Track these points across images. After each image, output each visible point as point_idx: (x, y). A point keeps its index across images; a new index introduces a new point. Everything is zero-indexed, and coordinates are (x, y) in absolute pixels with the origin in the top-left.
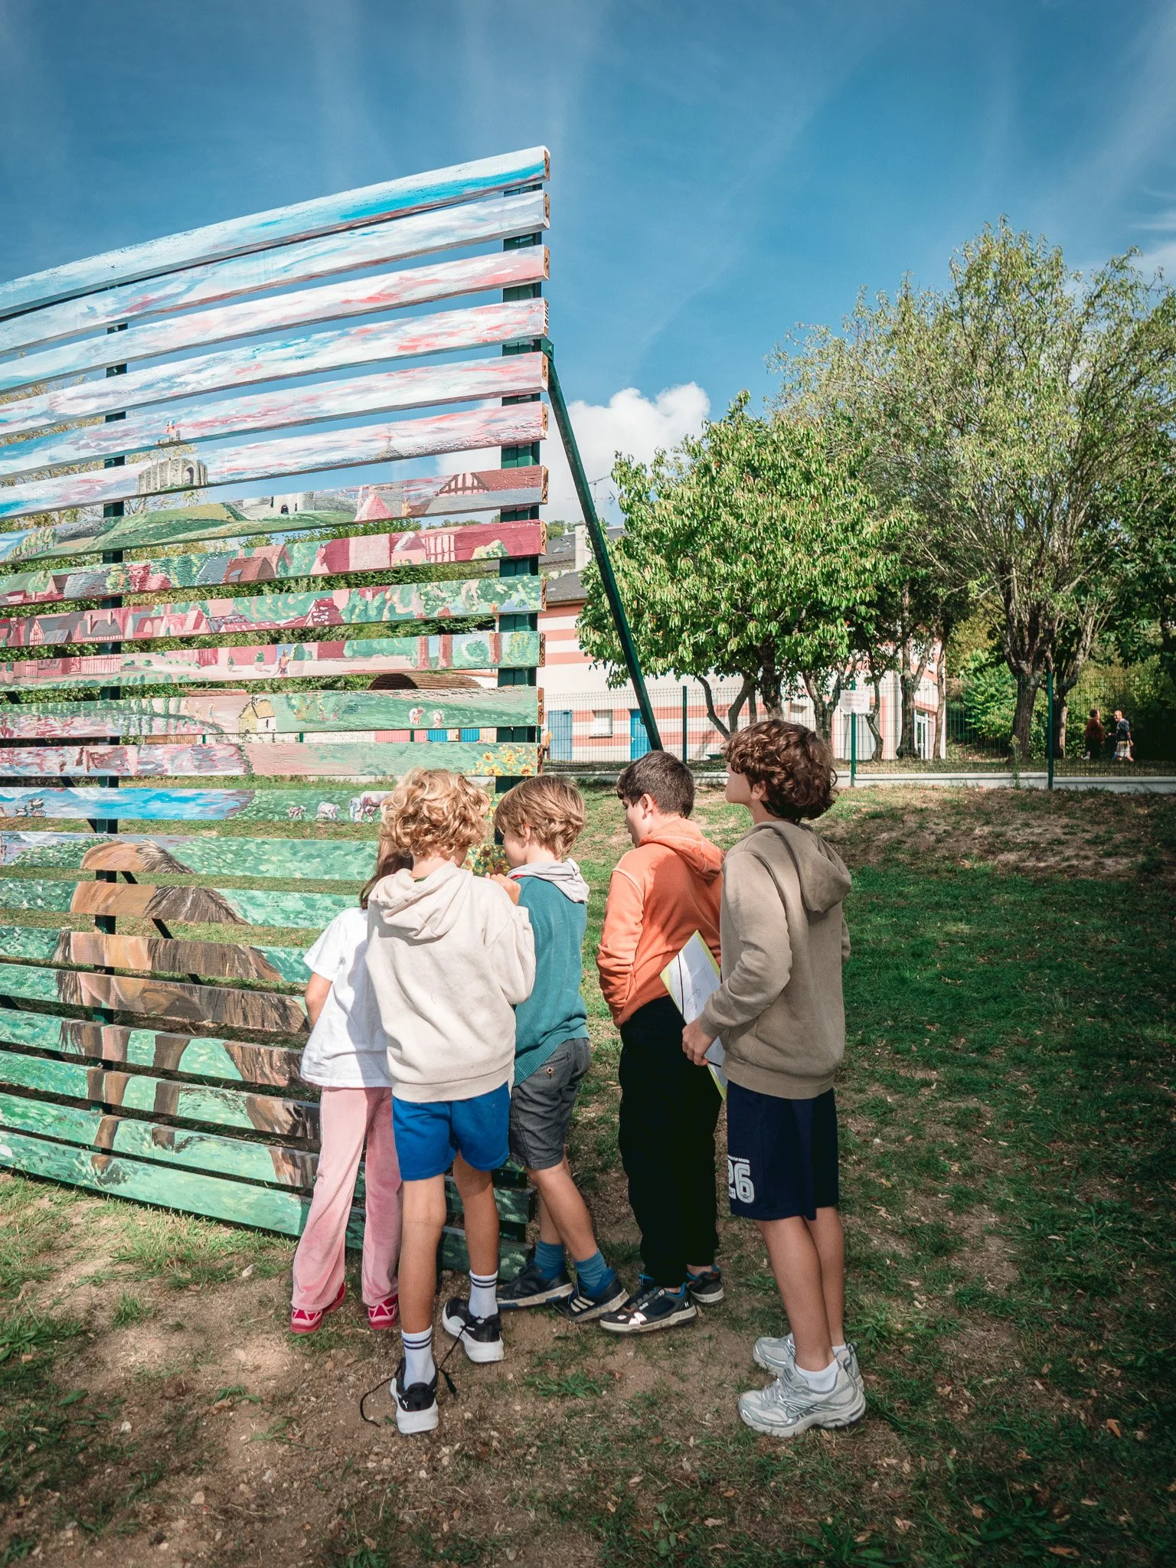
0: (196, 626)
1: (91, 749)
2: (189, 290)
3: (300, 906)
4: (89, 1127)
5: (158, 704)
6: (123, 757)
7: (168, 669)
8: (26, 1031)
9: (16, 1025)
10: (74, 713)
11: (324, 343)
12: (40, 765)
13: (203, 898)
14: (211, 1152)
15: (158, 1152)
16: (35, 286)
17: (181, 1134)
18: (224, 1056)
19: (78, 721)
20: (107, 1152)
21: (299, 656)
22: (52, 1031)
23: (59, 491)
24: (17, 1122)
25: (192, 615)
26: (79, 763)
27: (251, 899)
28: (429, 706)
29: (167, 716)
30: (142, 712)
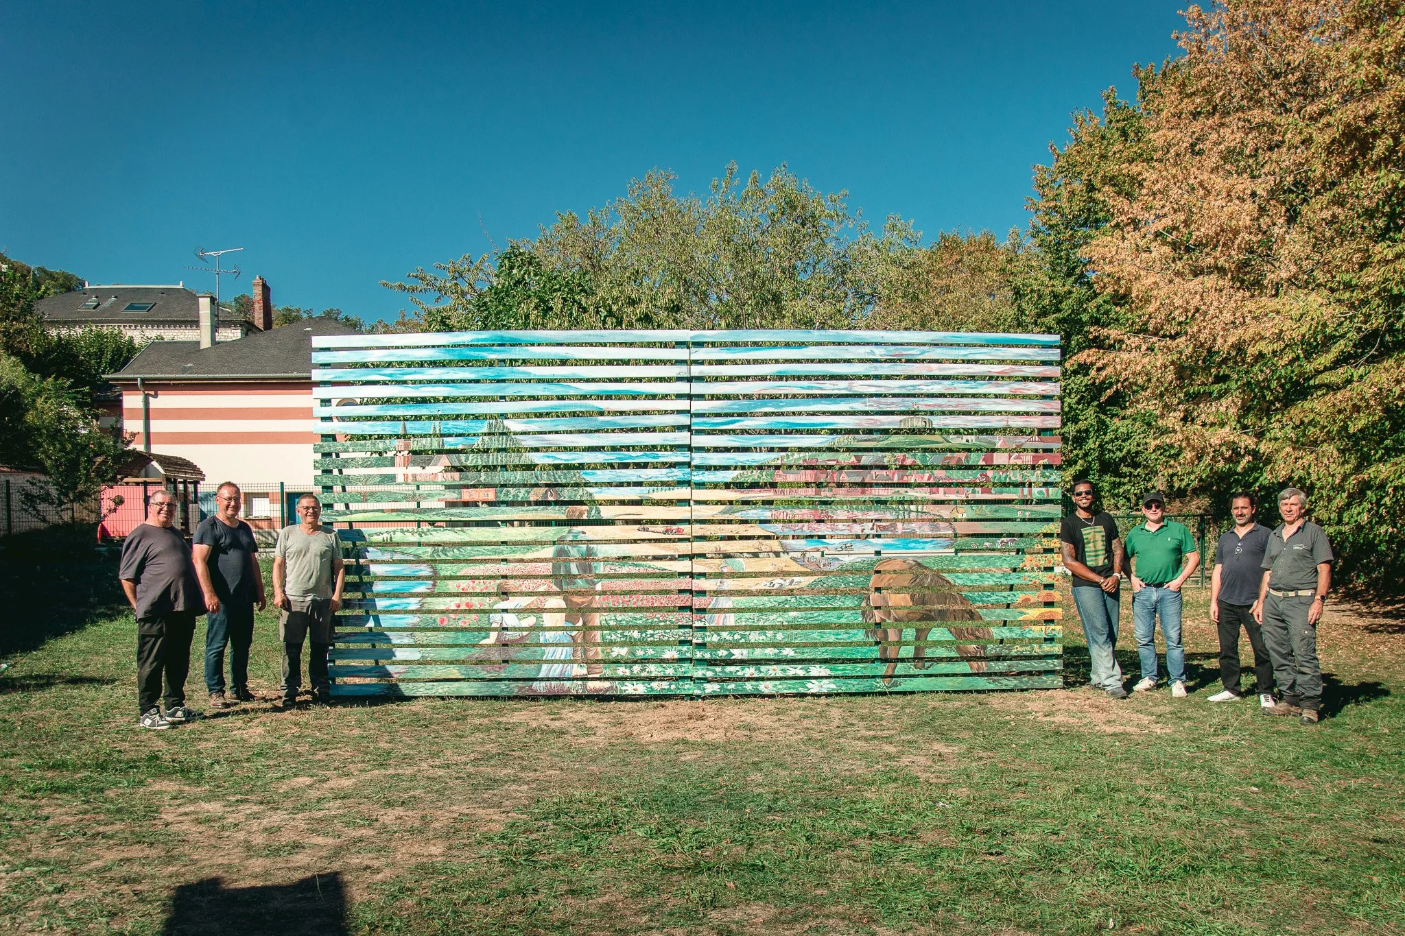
0: (929, 479)
1: (879, 524)
2: (922, 354)
3: (978, 577)
4: (883, 669)
5: (913, 507)
6: (895, 527)
7: (915, 494)
8: (845, 636)
9: (838, 634)
10: (868, 510)
11: (982, 385)
12: (850, 530)
13: (936, 578)
14: (943, 667)
15: (917, 672)
16: (839, 335)
17: (927, 664)
18: (947, 632)
19: (870, 513)
20: (891, 677)
21: (974, 492)
22: (860, 634)
23: (857, 422)
24: (840, 673)
25: (927, 476)
26: (872, 529)
27: (957, 577)
28: (1025, 510)
29: (917, 512)
30: (905, 510)
